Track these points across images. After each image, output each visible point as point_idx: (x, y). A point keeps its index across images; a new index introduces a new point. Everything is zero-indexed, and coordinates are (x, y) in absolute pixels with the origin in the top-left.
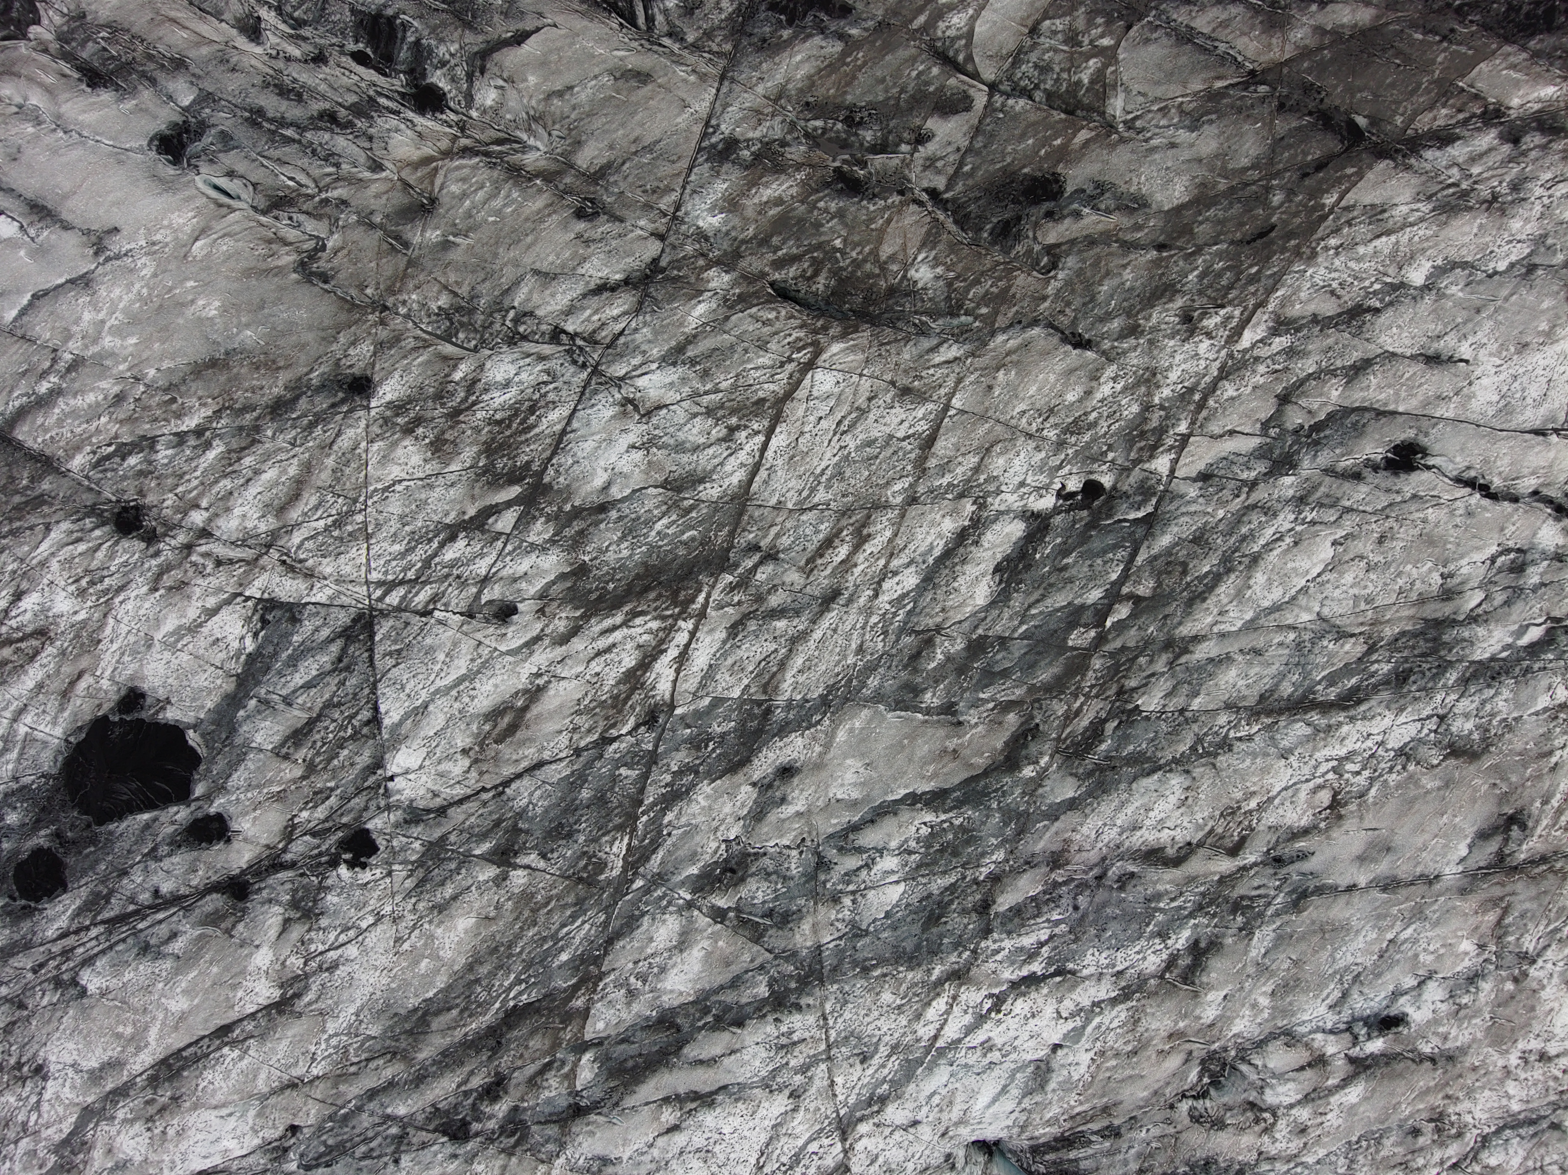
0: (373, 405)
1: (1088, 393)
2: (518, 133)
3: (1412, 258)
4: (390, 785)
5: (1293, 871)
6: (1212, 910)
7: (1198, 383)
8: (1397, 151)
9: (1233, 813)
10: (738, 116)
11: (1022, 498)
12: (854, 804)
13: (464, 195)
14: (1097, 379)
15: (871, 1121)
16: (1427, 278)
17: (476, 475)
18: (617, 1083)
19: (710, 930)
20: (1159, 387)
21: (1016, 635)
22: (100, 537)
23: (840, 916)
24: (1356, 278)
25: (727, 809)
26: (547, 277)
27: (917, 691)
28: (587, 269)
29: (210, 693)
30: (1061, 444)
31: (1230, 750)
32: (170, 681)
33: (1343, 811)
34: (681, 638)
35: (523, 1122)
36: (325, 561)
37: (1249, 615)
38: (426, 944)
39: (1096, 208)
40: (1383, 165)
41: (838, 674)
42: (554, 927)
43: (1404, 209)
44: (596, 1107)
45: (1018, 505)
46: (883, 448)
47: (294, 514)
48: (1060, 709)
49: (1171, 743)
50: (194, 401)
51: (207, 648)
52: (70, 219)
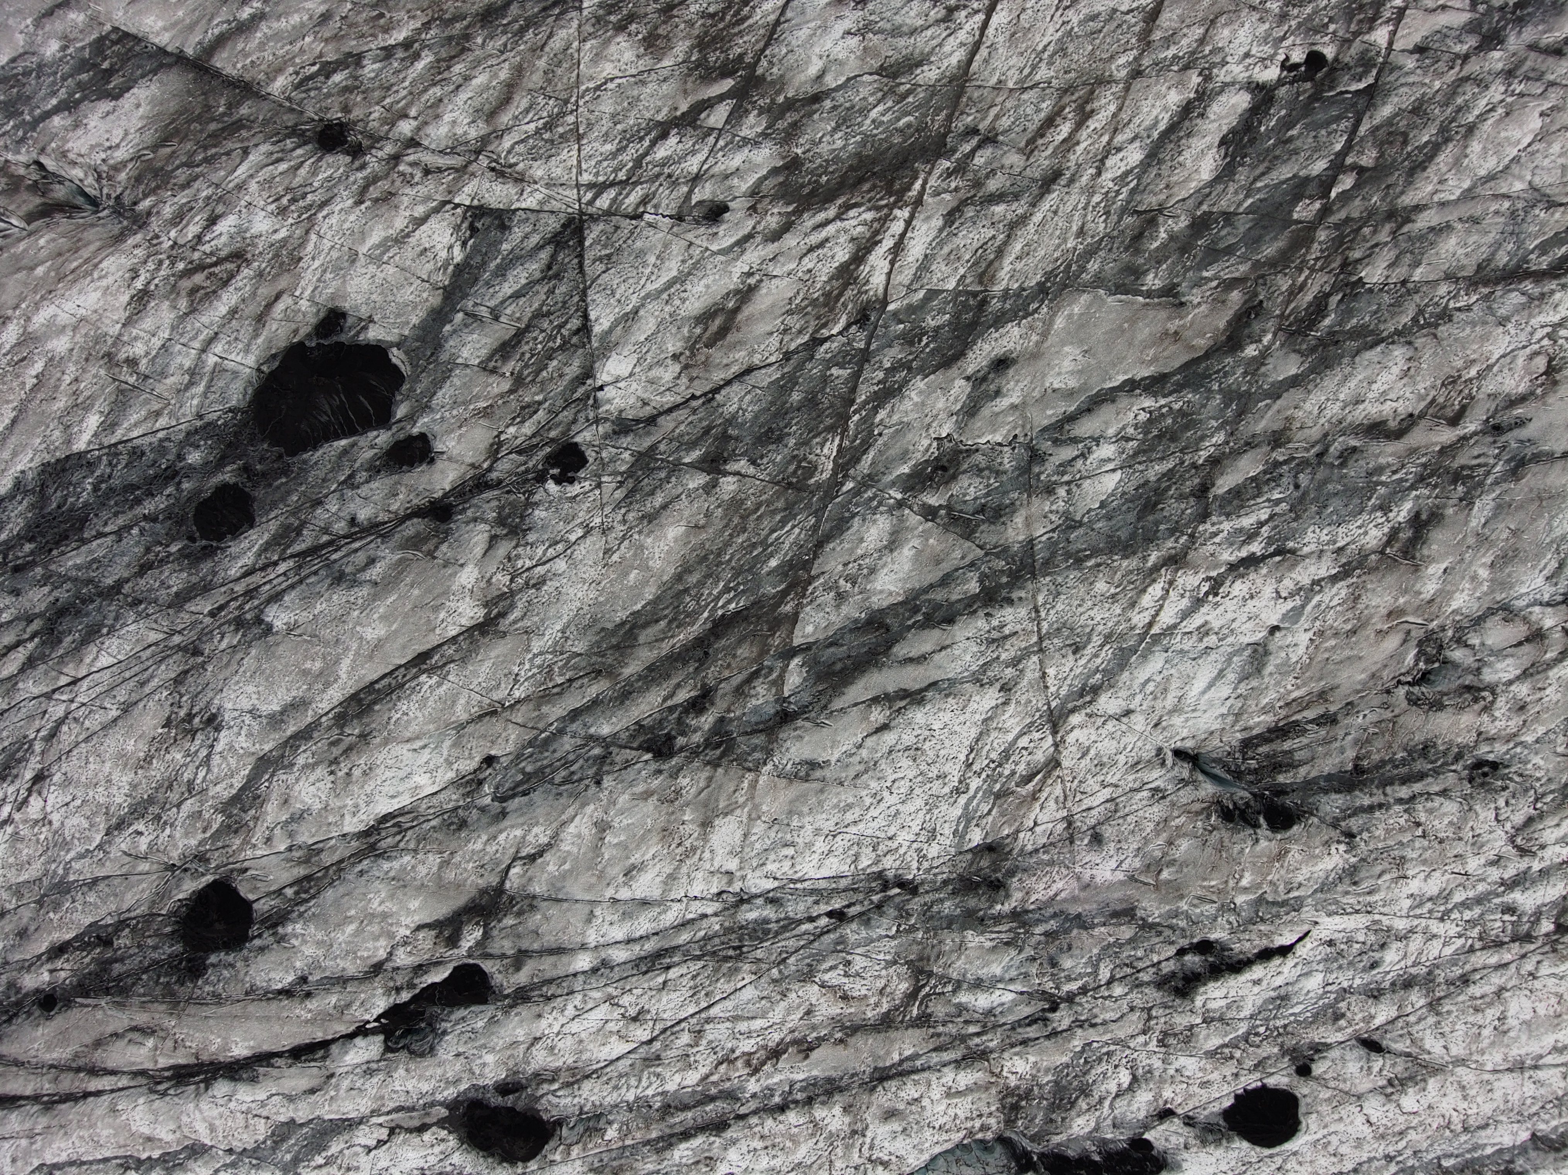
4: (600, 394)
5: (1511, 438)
6: (1433, 480)
9: (1454, 382)
11: (1247, 69)
12: (1070, 394)
15: (1084, 712)
17: (689, 69)
18: (825, 686)
19: (921, 528)
21: (1241, 210)
22: (302, 156)
23: (1054, 507)
25: (940, 405)
27: (1138, 273)
29: (415, 308)
30: (1283, 17)
31: (1450, 321)
32: (374, 297)
33: (1558, 377)
34: (897, 227)
35: (728, 733)
36: (536, 164)
37: (1466, 184)
38: (635, 555)
41: (1057, 260)
42: (764, 533)
44: (803, 710)
45: (1243, 76)
46: (1106, 22)
47: (505, 118)
48: (1284, 284)
49: (1393, 315)
50: (403, 15)
51: (413, 260)
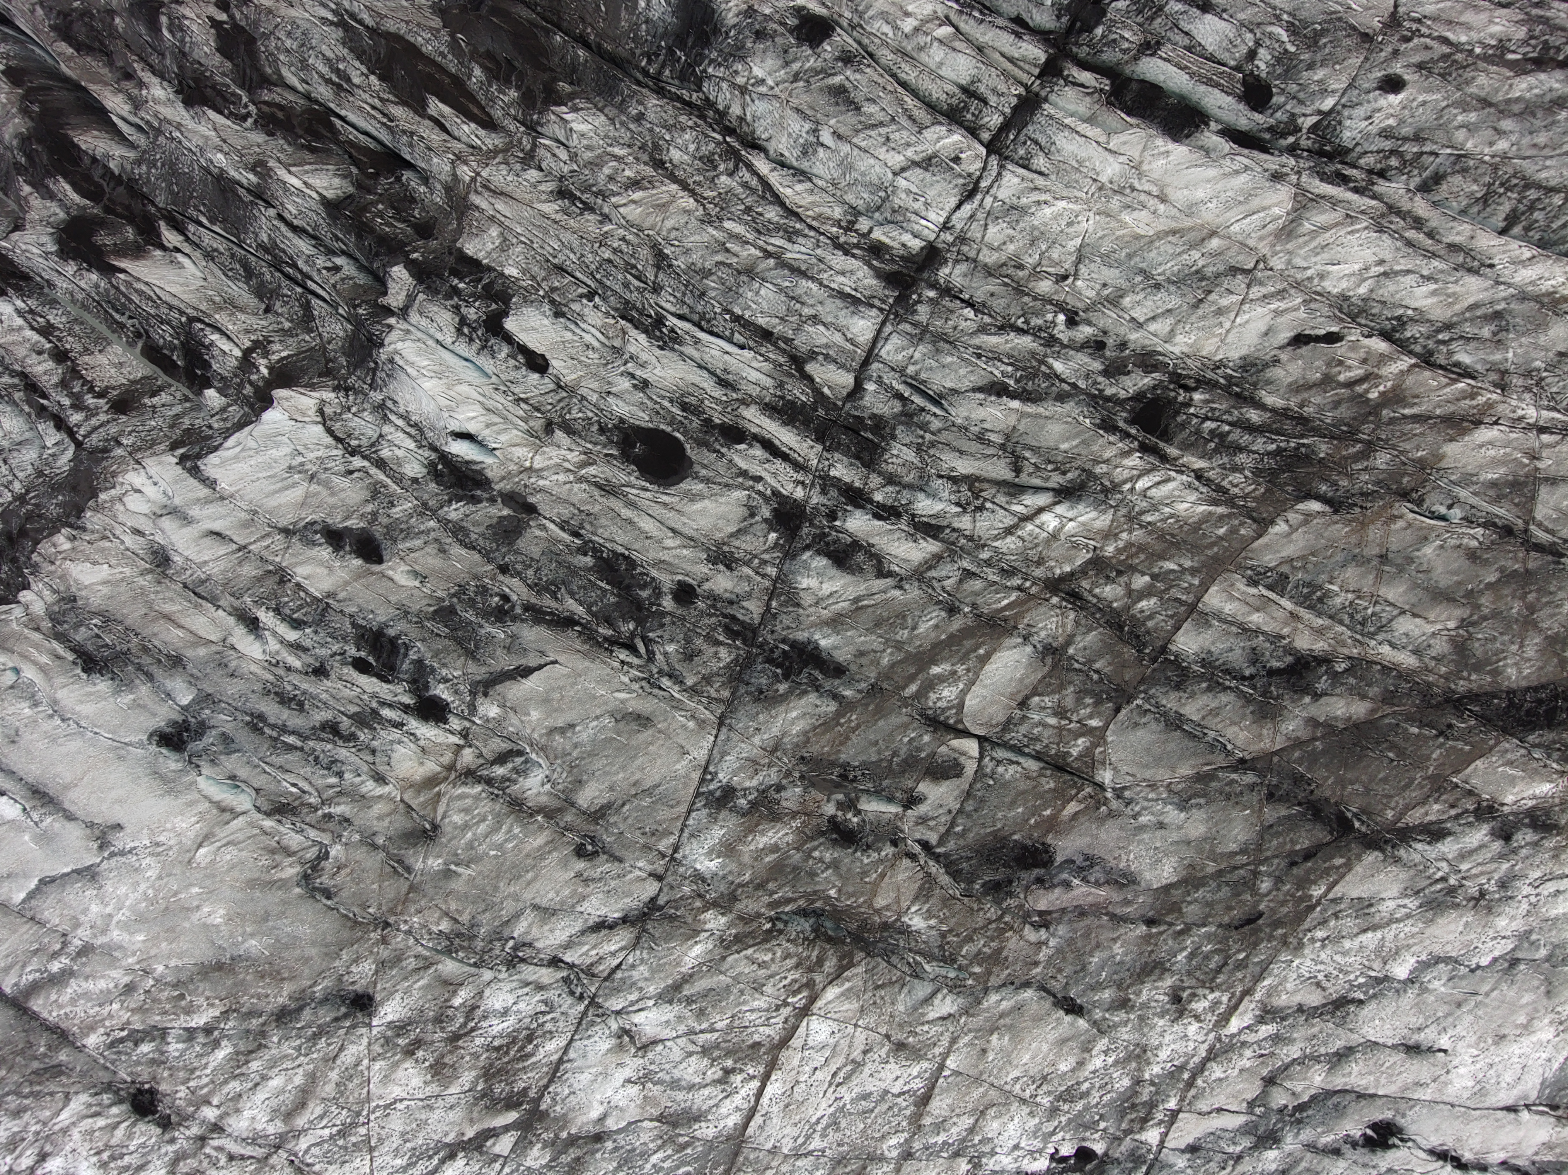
0: (374, 1023)
1: (1081, 1064)
3: (1396, 953)
7: (1187, 1063)
8: (1386, 842)
10: (735, 766)
11: (1016, 1160)
13: (466, 827)
14: (1089, 1051)
16: (1411, 972)
17: (476, 1099)
20: (1149, 1064)
22: (117, 1115)
24: (1341, 971)
26: (546, 913)
28: (585, 907)
30: (1054, 1111)
39: (1084, 880)
40: (1372, 857)
43: (1391, 904)
45: (1011, 1167)
46: (877, 1102)
47: (301, 1121)
50: (201, 1001)
52: (72, 808)
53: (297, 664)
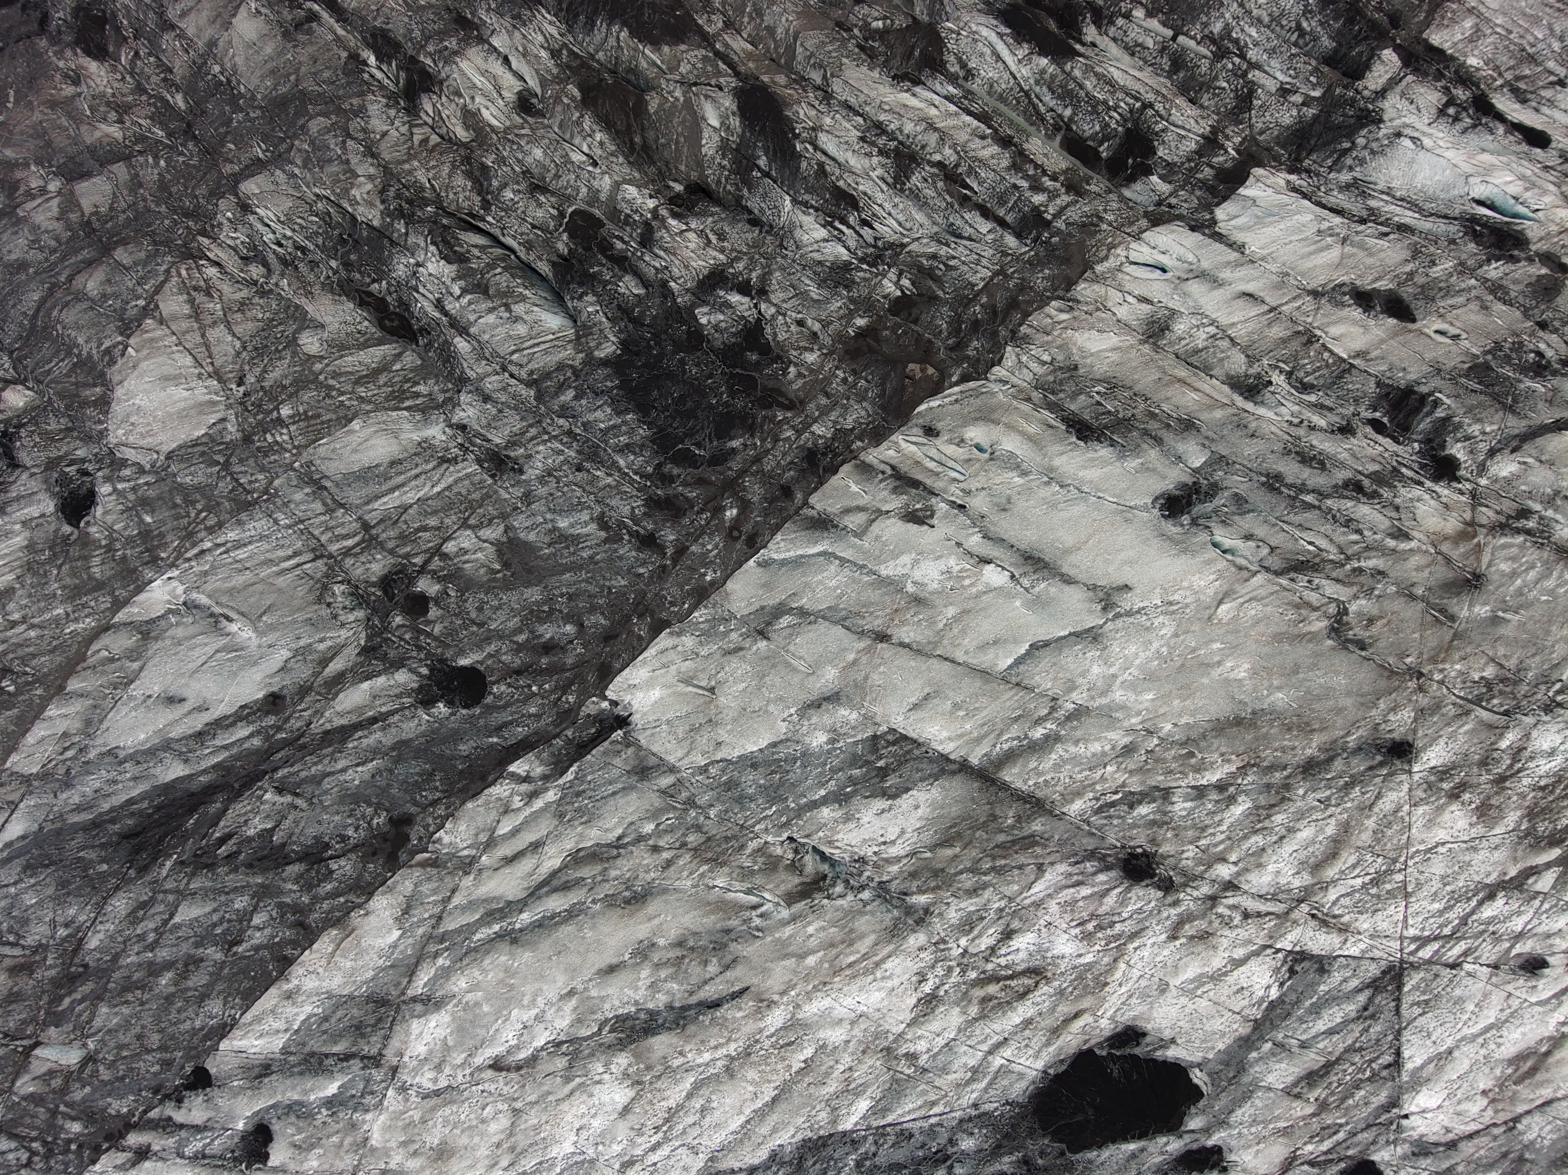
0: (1415, 770)
2: (1530, 503)
4: (1404, 1122)
13: (1514, 574)
17: (1519, 838)
22: (1106, 883)
29: (1222, 1036)
32: (1180, 1022)
36: (1362, 918)
47: (1331, 872)
50: (1214, 757)
51: (1229, 997)
52: (1072, 572)
53: (1322, 423)
